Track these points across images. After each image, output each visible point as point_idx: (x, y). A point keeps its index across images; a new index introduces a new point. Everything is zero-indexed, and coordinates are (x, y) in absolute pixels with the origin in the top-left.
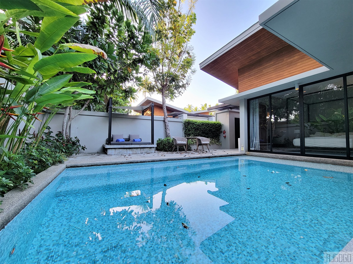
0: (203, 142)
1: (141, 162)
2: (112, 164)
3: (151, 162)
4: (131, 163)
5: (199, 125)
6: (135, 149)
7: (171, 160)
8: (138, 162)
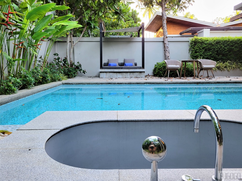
0: (204, 66)
1: (118, 84)
2: (94, 84)
3: (128, 84)
4: (109, 84)
5: (210, 44)
6: (125, 73)
7: (148, 84)
8: (115, 84)
